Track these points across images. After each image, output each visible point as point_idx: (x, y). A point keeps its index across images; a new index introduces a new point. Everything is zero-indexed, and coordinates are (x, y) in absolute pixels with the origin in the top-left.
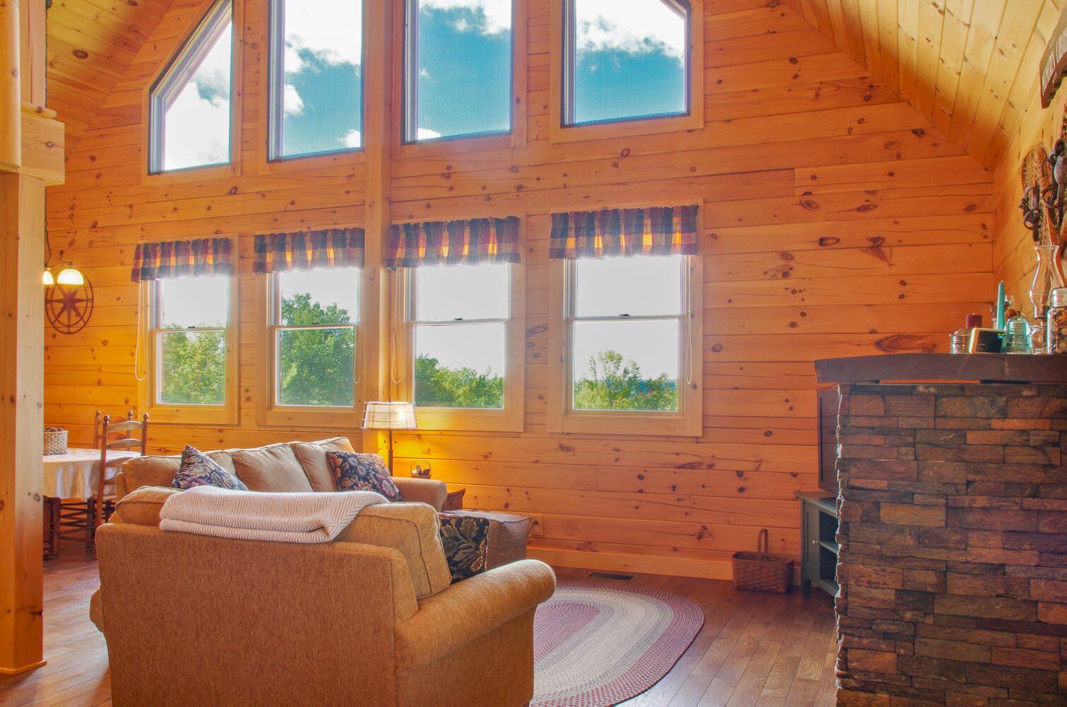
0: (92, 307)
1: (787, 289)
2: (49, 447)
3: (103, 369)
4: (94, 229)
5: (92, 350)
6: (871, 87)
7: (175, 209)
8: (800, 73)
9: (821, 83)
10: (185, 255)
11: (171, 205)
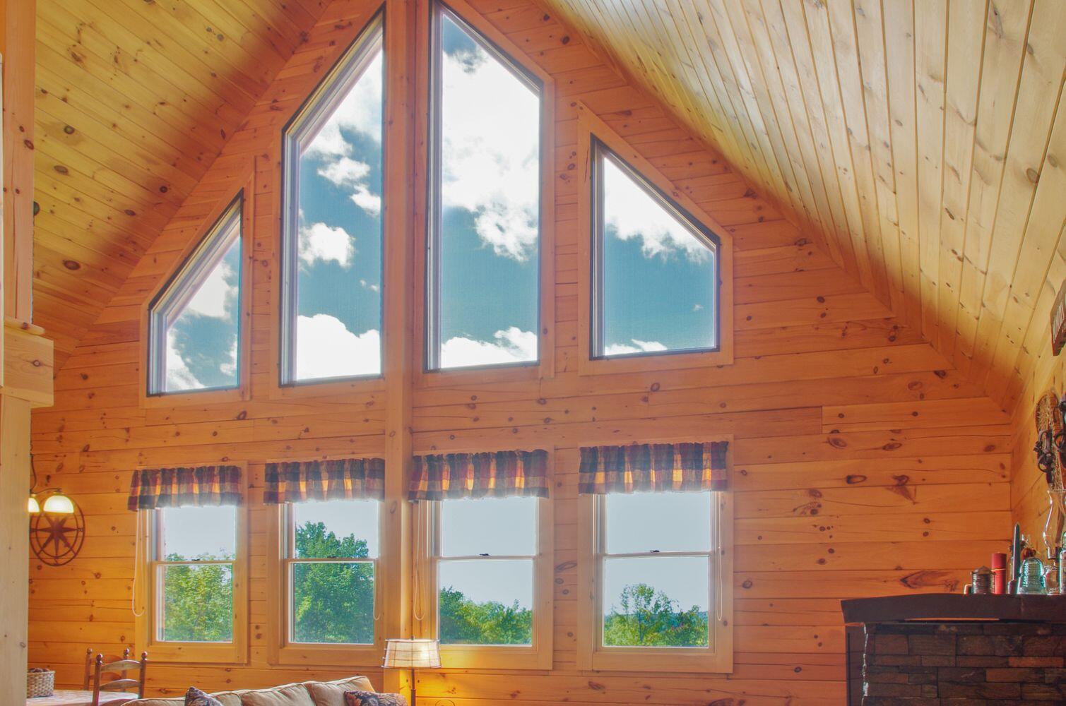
0: (84, 537)
1: (815, 526)
2: (33, 690)
3: (94, 603)
4: (86, 454)
5: (84, 583)
6: (896, 328)
7: (178, 434)
8: (827, 312)
9: (848, 322)
10: (188, 483)
11: (173, 429)
